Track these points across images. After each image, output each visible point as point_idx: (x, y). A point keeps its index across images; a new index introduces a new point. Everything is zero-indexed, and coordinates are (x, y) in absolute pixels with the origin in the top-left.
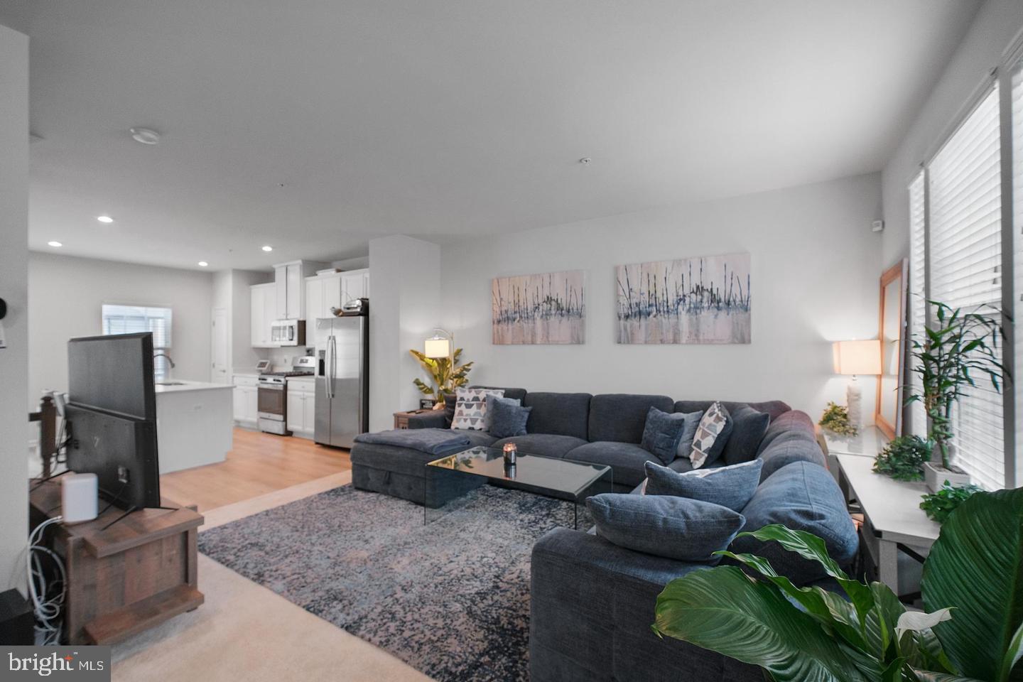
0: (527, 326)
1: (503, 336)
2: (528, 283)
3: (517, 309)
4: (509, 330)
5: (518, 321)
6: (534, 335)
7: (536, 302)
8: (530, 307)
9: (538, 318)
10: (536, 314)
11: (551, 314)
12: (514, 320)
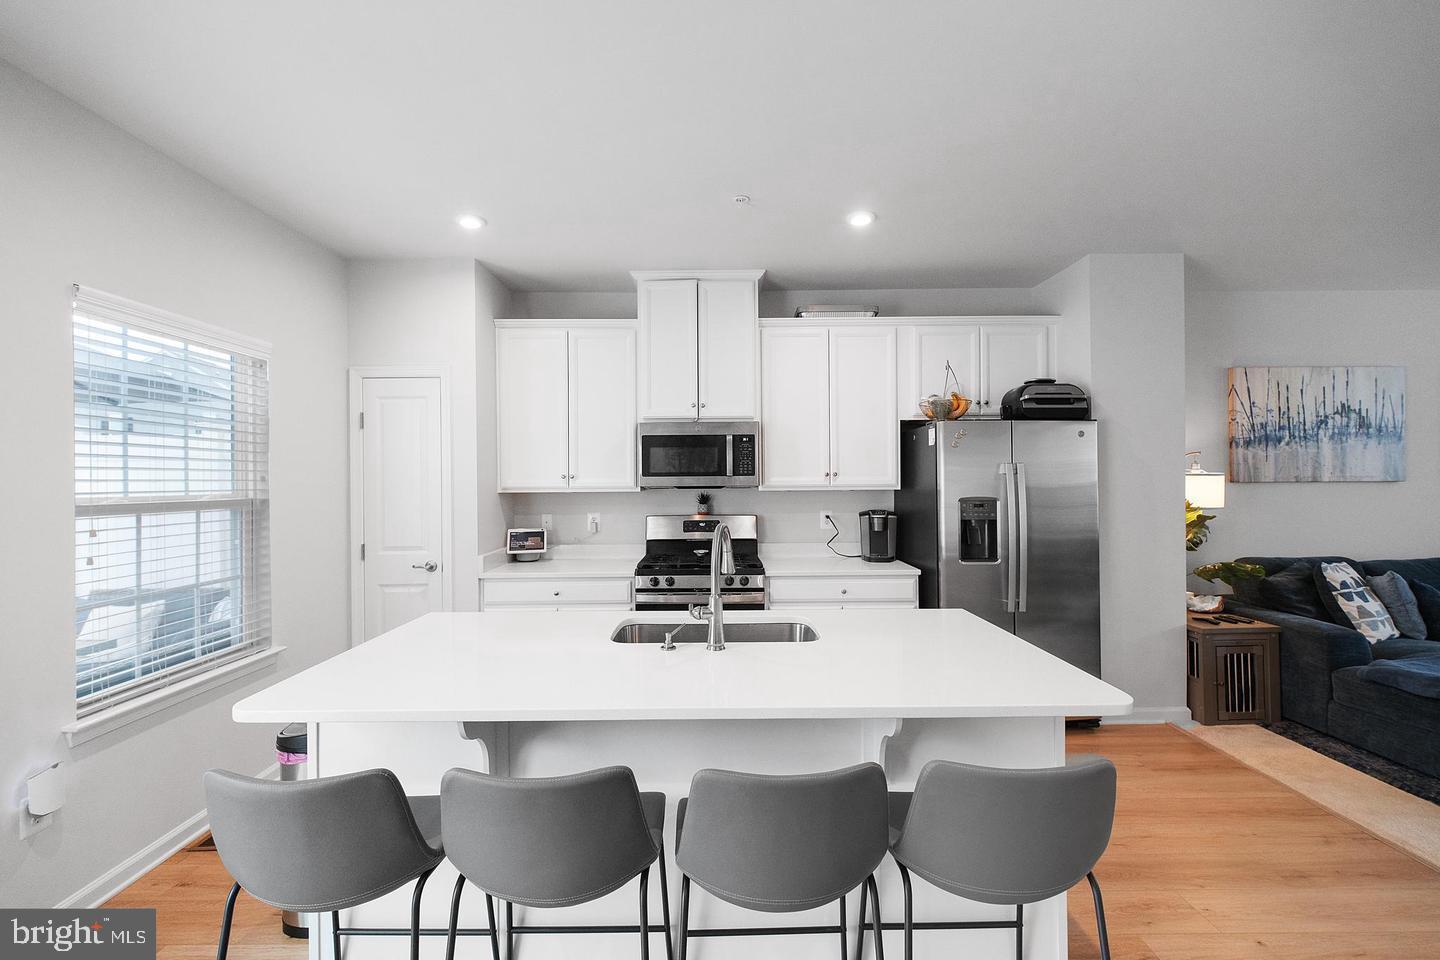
0: (1305, 451)
1: (1256, 468)
2: (1306, 380)
3: (1284, 422)
4: (1268, 460)
5: (1288, 444)
6: (1317, 465)
7: (1322, 413)
8: (1311, 419)
9: (1325, 440)
10: (1321, 432)
11: (1350, 434)
12: (1280, 441)
